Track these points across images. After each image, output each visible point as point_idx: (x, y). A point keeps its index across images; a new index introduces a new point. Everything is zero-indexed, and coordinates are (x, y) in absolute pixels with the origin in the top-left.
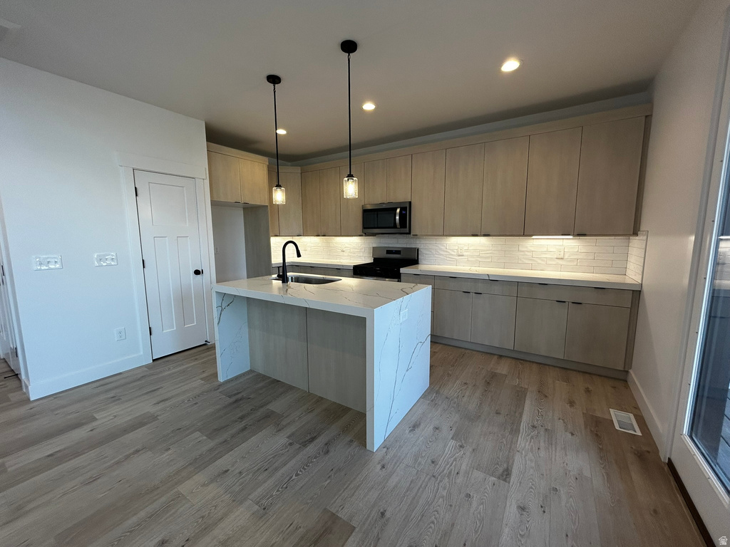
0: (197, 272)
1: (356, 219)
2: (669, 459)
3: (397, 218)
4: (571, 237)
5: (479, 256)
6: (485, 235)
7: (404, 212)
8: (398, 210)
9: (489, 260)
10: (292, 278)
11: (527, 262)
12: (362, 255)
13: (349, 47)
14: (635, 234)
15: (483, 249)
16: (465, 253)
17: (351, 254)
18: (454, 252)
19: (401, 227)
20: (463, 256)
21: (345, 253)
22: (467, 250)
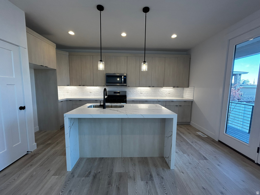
0: (22, 108)
1: (103, 79)
2: (219, 140)
3: (123, 79)
4: (172, 88)
5: (147, 94)
6: (149, 87)
7: (125, 78)
8: (123, 77)
9: (150, 95)
10: (94, 106)
11: (161, 95)
12: (101, 94)
13: (146, 10)
14: (188, 87)
15: (149, 91)
16: (143, 93)
17: (95, 94)
18: (139, 92)
19: (124, 83)
20: (142, 93)
21: (92, 94)
22: (143, 92)
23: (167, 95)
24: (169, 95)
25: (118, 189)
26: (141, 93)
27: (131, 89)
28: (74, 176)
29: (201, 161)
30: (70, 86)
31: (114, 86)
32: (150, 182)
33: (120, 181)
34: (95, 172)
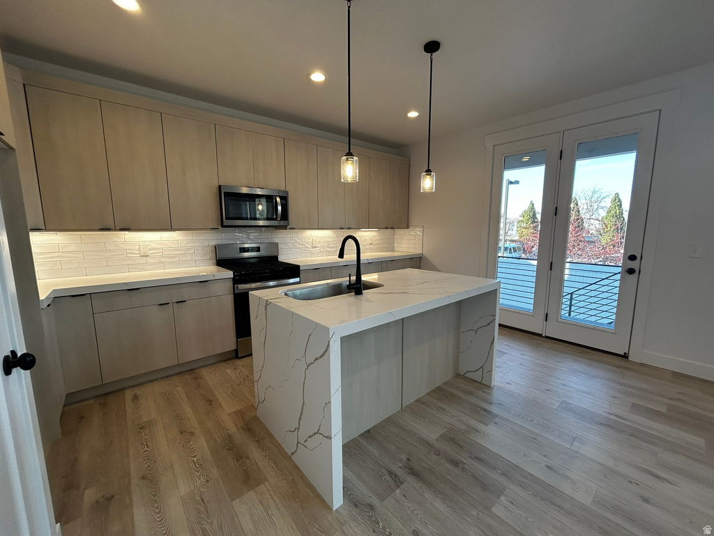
5: (328, 249)
8: (279, 200)
14: (408, 228)
15: (330, 240)
16: (318, 245)
17: (163, 260)
18: (309, 244)
19: (281, 219)
20: (316, 247)
21: (149, 260)
22: (319, 242)
23: (367, 247)
24: (371, 246)
25: (478, 459)
26: (314, 247)
27: (289, 236)
28: (371, 507)
29: (503, 358)
30: (46, 230)
31: (240, 229)
32: (497, 420)
33: (462, 447)
34: (401, 465)
